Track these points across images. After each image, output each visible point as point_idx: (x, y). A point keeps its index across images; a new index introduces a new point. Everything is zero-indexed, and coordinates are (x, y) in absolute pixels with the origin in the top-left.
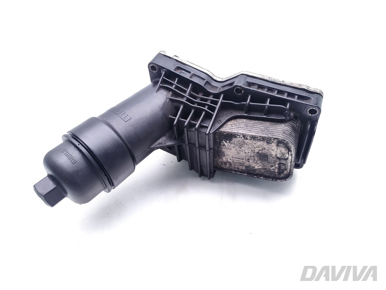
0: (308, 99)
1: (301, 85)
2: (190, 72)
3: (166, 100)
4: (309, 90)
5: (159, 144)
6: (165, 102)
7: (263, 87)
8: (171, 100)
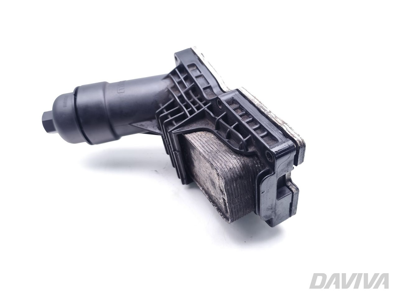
0: (275, 141)
1: (284, 123)
2: (200, 72)
3: (166, 89)
4: (287, 132)
5: (142, 125)
6: (163, 91)
7: (243, 109)
8: (169, 91)
